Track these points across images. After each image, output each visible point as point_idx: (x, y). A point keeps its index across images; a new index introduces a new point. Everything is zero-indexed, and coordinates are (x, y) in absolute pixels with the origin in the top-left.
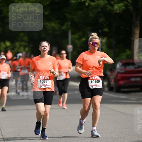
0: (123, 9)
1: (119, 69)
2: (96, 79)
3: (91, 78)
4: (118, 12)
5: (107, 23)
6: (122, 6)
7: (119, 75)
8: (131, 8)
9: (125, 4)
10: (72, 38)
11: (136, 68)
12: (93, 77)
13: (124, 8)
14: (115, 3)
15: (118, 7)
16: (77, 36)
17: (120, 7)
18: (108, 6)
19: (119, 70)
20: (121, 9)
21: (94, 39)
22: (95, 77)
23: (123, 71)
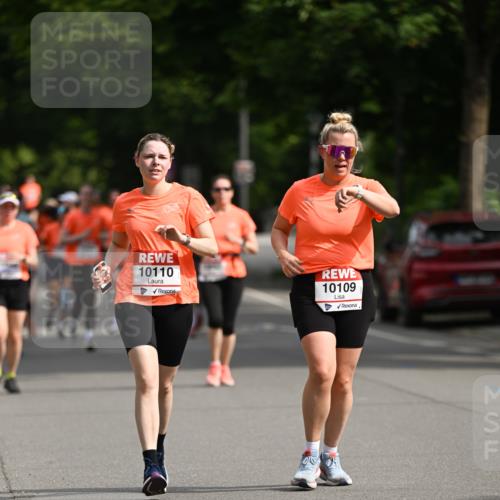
0: (434, 36)
1: (417, 243)
2: (344, 279)
3: (325, 275)
4: (414, 42)
5: (375, 82)
6: (428, 24)
7: (417, 266)
8: (460, 29)
9: (437, 15)
10: (251, 136)
11: (476, 241)
12: (333, 270)
13: (435, 29)
14: (403, 13)
15: (414, 28)
16: (269, 129)
17: (420, 28)
18: (378, 21)
19: (417, 249)
20: (425, 35)
21: (337, 135)
22: (340, 270)
23: (432, 253)
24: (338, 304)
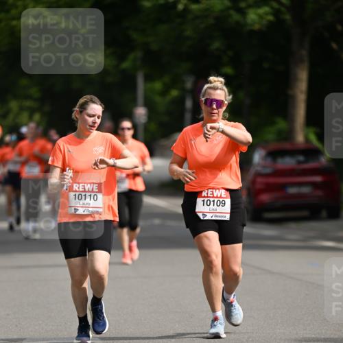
3: (204, 193)
22: (214, 191)
24: (211, 214)
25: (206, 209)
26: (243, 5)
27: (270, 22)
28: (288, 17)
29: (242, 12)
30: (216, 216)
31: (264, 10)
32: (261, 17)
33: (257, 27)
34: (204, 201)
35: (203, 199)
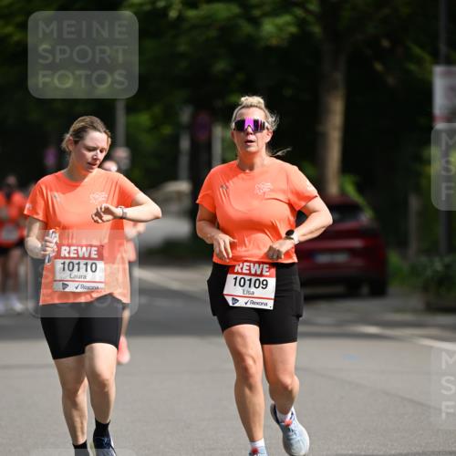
24: (246, 300)
25: (238, 291)
26: (257, 13)
27: (293, 36)
28: (317, 30)
29: (256, 22)
30: (254, 303)
31: (285, 19)
32: (280, 28)
33: (274, 42)
34: (236, 279)
35: (235, 276)
